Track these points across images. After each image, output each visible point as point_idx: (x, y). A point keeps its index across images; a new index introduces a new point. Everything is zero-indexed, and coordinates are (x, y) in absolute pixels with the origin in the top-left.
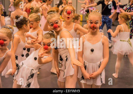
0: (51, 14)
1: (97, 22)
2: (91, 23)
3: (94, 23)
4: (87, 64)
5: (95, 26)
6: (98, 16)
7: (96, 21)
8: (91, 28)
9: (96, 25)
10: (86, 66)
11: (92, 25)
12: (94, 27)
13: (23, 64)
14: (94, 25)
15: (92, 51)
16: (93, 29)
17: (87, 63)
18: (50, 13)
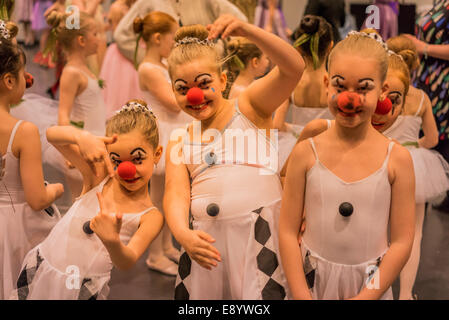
0: (187, 43)
1: (364, 83)
2: (341, 87)
3: (351, 90)
4: (320, 264)
5: (356, 104)
6: (371, 59)
7: (361, 81)
8: (340, 110)
9: (361, 96)
10: (313, 271)
11: (343, 97)
12: (350, 106)
13: (40, 260)
14: (351, 99)
15: (346, 211)
16: (350, 116)
17: (317, 259)
18: (185, 40)
